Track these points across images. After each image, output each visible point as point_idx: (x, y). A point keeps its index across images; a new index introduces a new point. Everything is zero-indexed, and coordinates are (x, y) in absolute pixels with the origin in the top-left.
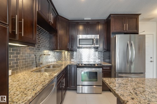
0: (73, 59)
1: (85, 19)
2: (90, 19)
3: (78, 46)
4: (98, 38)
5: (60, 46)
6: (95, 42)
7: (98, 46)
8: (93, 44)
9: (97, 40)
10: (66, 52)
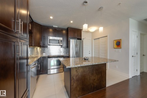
0: (44, 53)
1: (54, 26)
2: (57, 27)
3: (49, 44)
4: (62, 40)
5: (34, 44)
6: (60, 42)
7: (62, 44)
8: (59, 43)
9: (61, 41)
10: (38, 48)
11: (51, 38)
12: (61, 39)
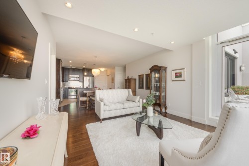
3: (69, 80)
7: (79, 80)
11: (71, 76)
12: (78, 76)
